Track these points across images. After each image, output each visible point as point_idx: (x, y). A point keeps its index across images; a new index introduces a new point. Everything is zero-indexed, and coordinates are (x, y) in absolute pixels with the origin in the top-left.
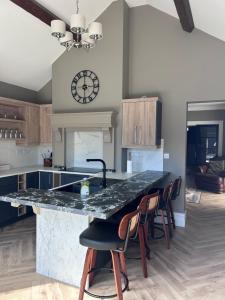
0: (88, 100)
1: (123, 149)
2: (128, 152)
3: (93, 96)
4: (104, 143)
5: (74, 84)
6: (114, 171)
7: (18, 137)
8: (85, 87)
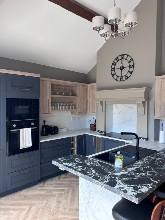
0: (124, 78)
1: (155, 120)
2: (161, 123)
3: (129, 75)
4: (138, 114)
5: (113, 67)
6: (147, 139)
7: (72, 108)
8: (122, 68)
